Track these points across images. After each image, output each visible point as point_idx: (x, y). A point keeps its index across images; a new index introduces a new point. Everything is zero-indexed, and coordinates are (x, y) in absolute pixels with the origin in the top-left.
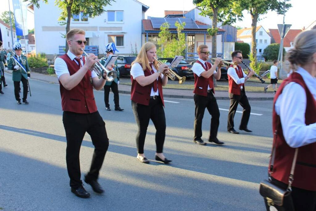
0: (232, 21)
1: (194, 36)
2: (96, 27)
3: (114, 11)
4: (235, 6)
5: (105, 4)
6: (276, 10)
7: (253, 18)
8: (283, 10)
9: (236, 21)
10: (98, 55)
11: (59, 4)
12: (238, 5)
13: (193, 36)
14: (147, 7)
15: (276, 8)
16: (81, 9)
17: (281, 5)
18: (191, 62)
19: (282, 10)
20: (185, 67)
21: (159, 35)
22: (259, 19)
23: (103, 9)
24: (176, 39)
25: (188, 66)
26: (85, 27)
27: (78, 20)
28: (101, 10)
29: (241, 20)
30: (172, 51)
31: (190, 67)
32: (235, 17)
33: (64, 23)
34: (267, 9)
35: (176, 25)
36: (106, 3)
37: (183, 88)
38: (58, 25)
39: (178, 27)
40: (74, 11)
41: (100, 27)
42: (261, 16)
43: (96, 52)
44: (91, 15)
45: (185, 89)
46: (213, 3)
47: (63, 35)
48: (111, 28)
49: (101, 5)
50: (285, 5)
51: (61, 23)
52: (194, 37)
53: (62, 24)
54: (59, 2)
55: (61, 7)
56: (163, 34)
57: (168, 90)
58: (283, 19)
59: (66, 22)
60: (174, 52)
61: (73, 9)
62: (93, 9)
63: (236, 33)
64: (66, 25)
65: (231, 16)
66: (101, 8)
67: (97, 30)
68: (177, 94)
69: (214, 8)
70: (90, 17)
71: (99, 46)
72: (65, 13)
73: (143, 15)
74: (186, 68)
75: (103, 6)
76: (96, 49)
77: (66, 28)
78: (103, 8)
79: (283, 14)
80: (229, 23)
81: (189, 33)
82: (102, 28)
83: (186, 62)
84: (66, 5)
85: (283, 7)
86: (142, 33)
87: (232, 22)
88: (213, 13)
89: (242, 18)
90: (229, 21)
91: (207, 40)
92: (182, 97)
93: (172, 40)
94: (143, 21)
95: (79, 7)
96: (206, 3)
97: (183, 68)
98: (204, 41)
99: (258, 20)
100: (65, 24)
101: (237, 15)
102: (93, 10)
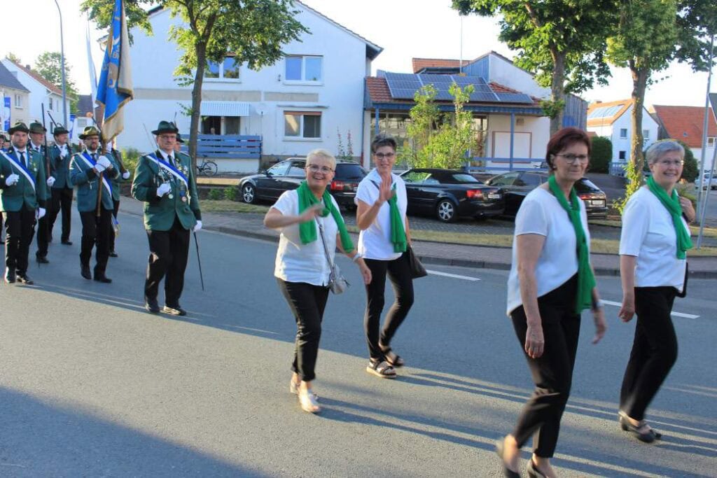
0: (583, 84)
1: (485, 117)
2: (259, 92)
3: (301, 56)
4: (613, 47)
5: (286, 39)
6: (690, 60)
7: (636, 79)
8: (707, 61)
9: (594, 84)
10: (260, 158)
11: (177, 37)
12: (619, 46)
13: (482, 118)
14: (379, 49)
15: (691, 56)
16: (228, 49)
17: (703, 49)
18: (486, 179)
19: (704, 61)
20: (475, 190)
21: (412, 114)
22: (650, 81)
23: (281, 50)
24: (450, 124)
25: (482, 190)
26: (232, 92)
27: (217, 75)
28: (275, 51)
29: (606, 82)
30: (441, 152)
31: (487, 191)
32: (591, 74)
33: (188, 81)
34: (669, 58)
35: (451, 91)
36: (288, 35)
37: (480, 243)
38: (175, 85)
39: (457, 97)
40: (211, 54)
41: (266, 93)
42: (655, 75)
43: (257, 150)
44: (254, 63)
45: (483, 244)
46: (554, 41)
47: (185, 108)
48: (292, 96)
49: (278, 40)
50: (712, 49)
51: (181, 79)
52: (485, 121)
53: (183, 82)
54: (178, 31)
55: (182, 44)
56: (420, 111)
57: (444, 246)
58: (707, 82)
59: (194, 78)
60: (445, 156)
61: (210, 49)
62: (259, 51)
63: (586, 114)
64: (192, 86)
65: (581, 73)
66: (277, 48)
67: (260, 100)
68: (468, 258)
69: (558, 51)
70: (251, 69)
71: (262, 137)
72: (190, 58)
73: (368, 68)
74: (478, 195)
75: (280, 44)
76: (256, 144)
77: (193, 93)
78: (280, 47)
79: (706, 70)
80: (576, 89)
81: (476, 111)
82: (271, 96)
83: (476, 178)
84: (195, 38)
85: (706, 53)
86: (365, 109)
87: (584, 87)
88: (555, 65)
89: (608, 79)
90: (577, 85)
91: (517, 128)
92: (482, 265)
93: (442, 127)
94: (368, 81)
95: (225, 45)
96: (540, 40)
97: (470, 194)
98: (509, 130)
99: (647, 83)
100: (190, 83)
101: (594, 71)
102: (259, 53)
